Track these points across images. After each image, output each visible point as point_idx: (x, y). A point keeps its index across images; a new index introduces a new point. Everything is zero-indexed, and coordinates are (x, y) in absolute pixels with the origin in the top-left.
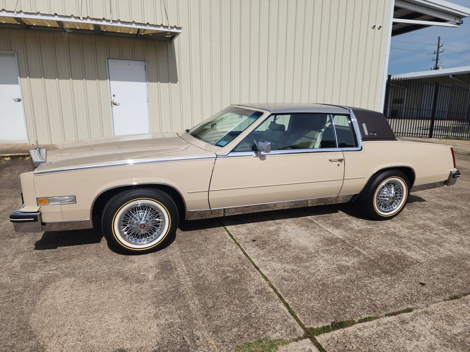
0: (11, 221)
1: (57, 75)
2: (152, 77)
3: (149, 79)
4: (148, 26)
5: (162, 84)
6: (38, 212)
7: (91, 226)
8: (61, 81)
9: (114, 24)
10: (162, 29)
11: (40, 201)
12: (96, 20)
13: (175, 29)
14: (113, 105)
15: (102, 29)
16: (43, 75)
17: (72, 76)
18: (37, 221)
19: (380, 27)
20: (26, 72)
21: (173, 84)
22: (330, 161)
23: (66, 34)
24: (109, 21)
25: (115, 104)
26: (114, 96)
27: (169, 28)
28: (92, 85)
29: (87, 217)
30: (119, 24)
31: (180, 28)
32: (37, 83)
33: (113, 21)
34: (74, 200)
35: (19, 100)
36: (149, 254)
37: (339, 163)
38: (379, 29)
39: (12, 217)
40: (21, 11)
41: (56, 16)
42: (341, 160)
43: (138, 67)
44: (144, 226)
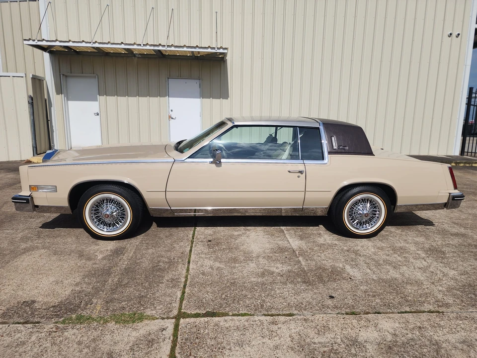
0: (13, 201)
1: (127, 94)
2: (205, 94)
3: (203, 95)
4: (197, 48)
5: (214, 100)
6: (30, 196)
7: (69, 212)
8: (130, 98)
9: (169, 49)
10: (209, 50)
11: (32, 188)
12: (154, 45)
13: (221, 50)
14: (170, 119)
15: (164, 53)
16: (117, 93)
17: (139, 94)
18: (29, 203)
19: (459, 35)
20: (104, 91)
21: (224, 101)
22: (289, 172)
23: (136, 58)
24: (164, 46)
25: (172, 118)
26: (172, 111)
27: (216, 49)
28: (154, 101)
29: (66, 204)
30: (173, 49)
31: (226, 49)
32: (111, 100)
33: (168, 46)
34: (55, 189)
35: (98, 114)
36: (115, 241)
37: (300, 174)
38: (457, 37)
39: (13, 199)
40: (96, 42)
41: (123, 45)
42: (301, 172)
43: (194, 85)
44: (108, 216)
